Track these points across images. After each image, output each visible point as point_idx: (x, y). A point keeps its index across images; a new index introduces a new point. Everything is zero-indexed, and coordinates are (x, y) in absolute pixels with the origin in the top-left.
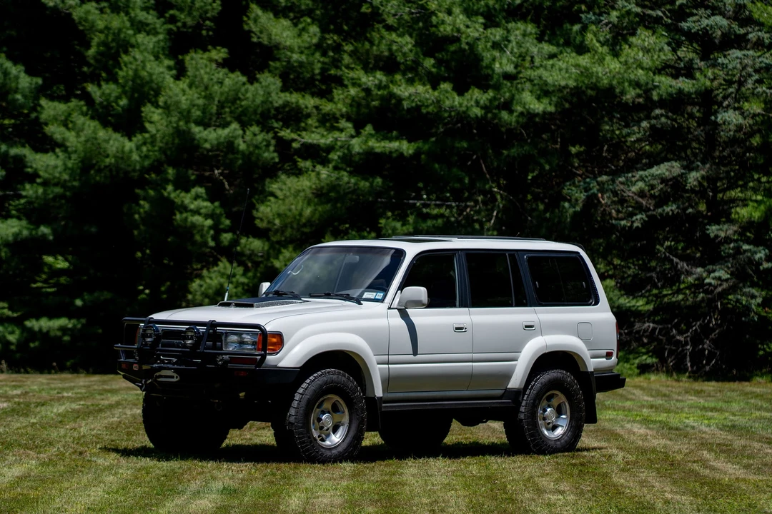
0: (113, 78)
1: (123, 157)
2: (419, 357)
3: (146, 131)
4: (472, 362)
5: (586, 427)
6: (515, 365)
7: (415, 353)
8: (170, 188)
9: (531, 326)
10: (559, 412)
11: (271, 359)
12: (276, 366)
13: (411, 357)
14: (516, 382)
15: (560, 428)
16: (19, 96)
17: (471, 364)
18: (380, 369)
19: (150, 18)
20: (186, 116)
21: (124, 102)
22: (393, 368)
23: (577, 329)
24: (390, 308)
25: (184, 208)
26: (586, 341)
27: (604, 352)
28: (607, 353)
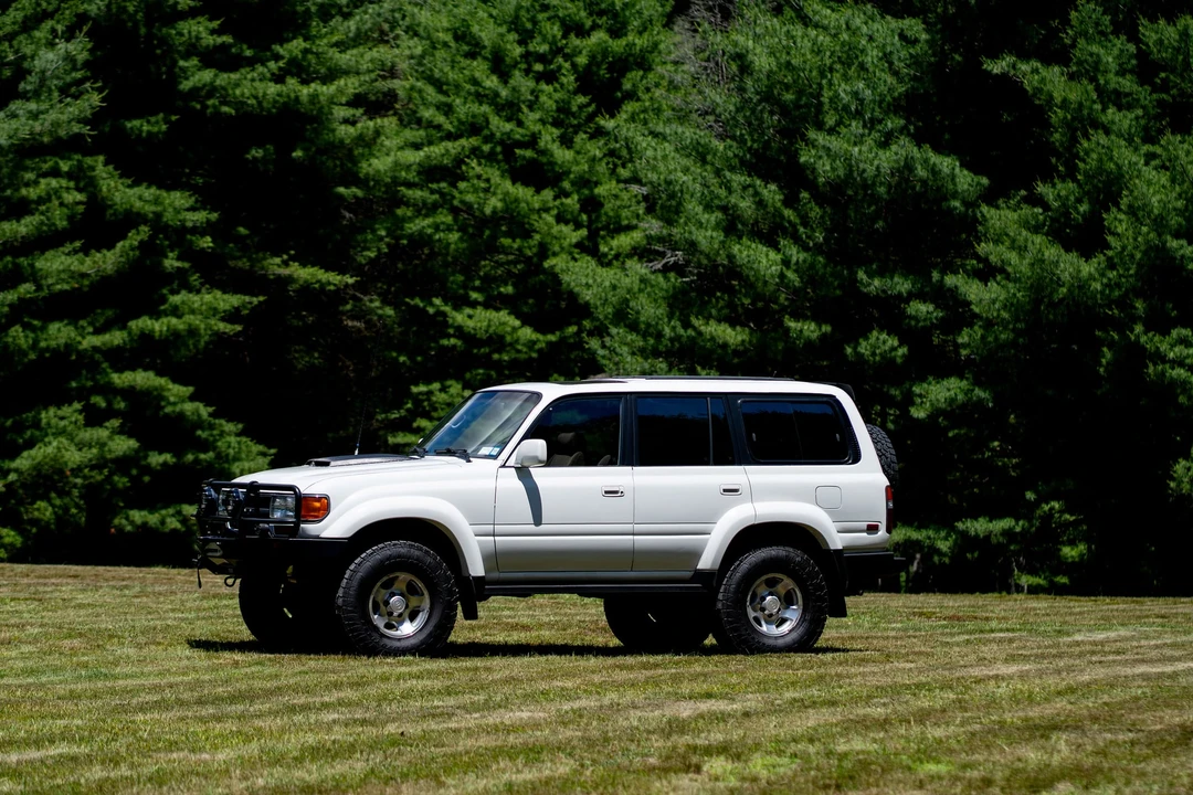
0: (1071, 174)
1: (1081, 285)
2: (542, 528)
3: (1108, 247)
4: (633, 534)
5: (831, 621)
6: (708, 540)
7: (538, 520)
8: (1139, 328)
9: (736, 491)
10: (788, 600)
11: (311, 528)
12: (318, 537)
13: (532, 528)
14: (708, 561)
15: (788, 623)
16: (957, 204)
17: (631, 537)
18: (478, 541)
19: (1127, 84)
20: (1159, 224)
21: (1083, 208)
22: (501, 541)
23: (816, 495)
24: (503, 466)
25: (1159, 358)
26: (830, 510)
27: (864, 525)
28: (868, 526)
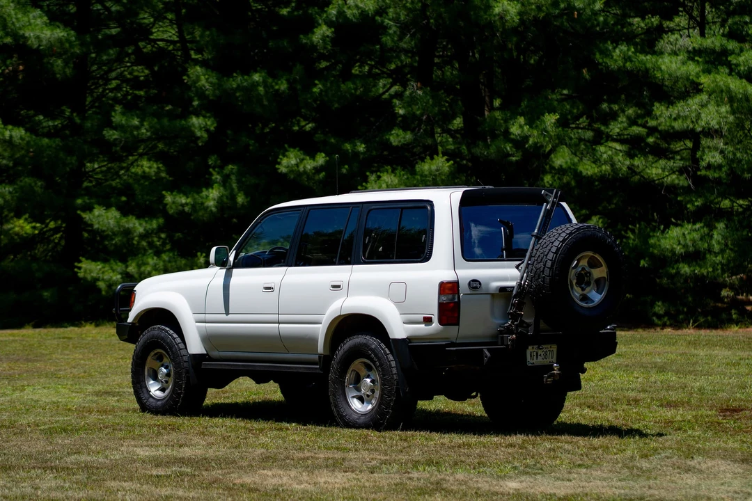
2: (229, 317)
6: (319, 328)
7: (227, 313)
9: (339, 286)
13: (225, 317)
17: (278, 325)
18: (198, 327)
22: (209, 327)
23: (388, 290)
26: (397, 303)
27: (421, 317)
28: (424, 318)
